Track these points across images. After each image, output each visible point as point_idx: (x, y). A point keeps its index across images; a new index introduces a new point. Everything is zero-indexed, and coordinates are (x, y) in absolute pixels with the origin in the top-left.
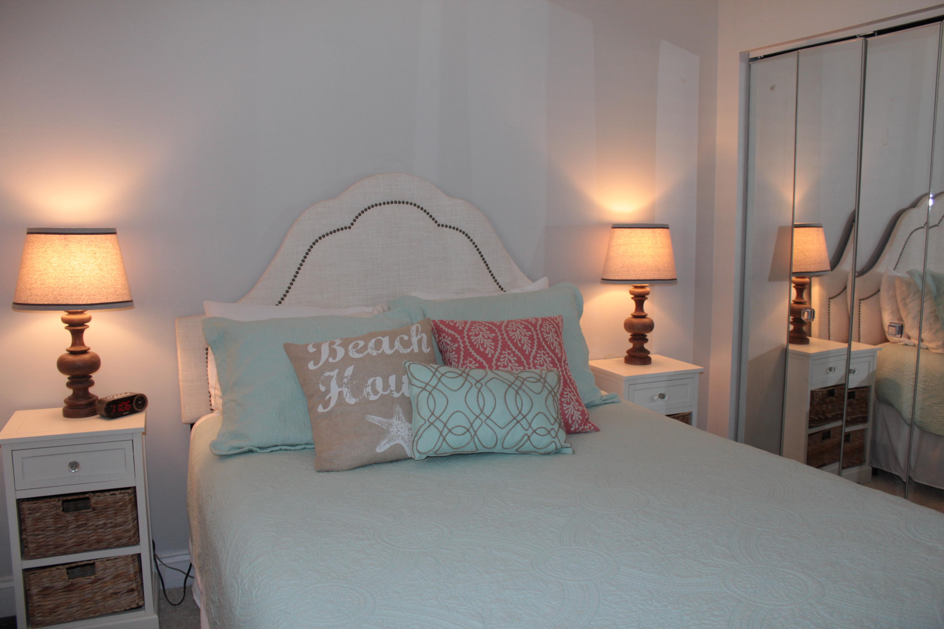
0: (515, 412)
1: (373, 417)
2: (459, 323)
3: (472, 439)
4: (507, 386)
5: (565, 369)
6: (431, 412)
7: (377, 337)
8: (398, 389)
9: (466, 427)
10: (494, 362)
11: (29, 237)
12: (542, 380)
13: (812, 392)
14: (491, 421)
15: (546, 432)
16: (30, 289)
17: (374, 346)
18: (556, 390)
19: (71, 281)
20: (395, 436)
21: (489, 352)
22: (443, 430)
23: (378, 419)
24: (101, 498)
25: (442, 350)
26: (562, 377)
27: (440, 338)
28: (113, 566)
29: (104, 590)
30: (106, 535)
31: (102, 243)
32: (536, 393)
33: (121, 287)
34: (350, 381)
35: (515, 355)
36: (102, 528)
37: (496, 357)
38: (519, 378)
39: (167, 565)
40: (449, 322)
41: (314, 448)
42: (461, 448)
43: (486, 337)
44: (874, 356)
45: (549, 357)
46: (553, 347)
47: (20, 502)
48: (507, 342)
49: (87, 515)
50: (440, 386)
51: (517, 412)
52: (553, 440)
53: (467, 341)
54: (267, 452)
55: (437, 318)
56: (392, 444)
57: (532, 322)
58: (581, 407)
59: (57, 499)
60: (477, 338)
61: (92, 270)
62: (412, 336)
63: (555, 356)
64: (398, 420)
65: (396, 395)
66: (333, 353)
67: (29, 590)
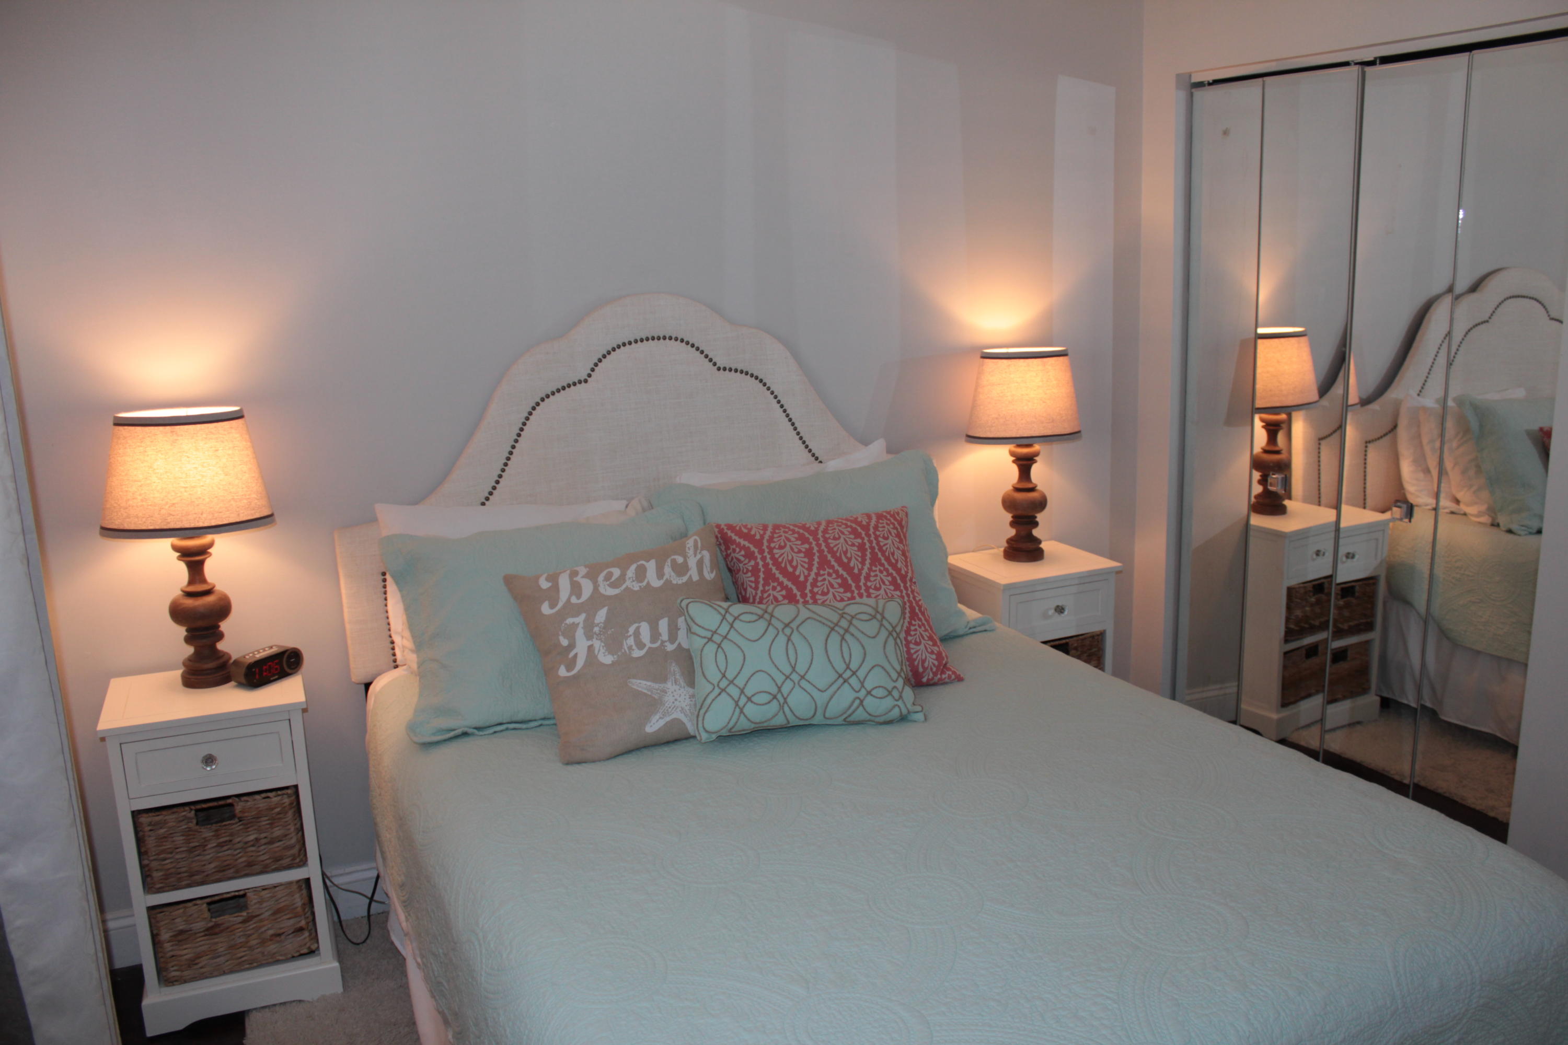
0: (841, 667)
1: (639, 681)
2: (757, 530)
3: (780, 710)
4: (828, 630)
5: (913, 591)
6: (722, 674)
7: (638, 561)
8: (673, 637)
9: (771, 692)
10: (809, 587)
11: (118, 430)
12: (879, 617)
13: (1290, 590)
14: (807, 683)
15: (886, 693)
16: (127, 508)
17: (634, 576)
18: (898, 629)
19: (185, 494)
20: (672, 708)
21: (800, 573)
22: (739, 698)
23: (645, 684)
24: (249, 803)
25: (732, 569)
26: (908, 604)
27: (729, 552)
28: (272, 897)
29: (260, 931)
30: (260, 855)
31: (225, 435)
32: (869, 637)
33: (256, 496)
34: (603, 630)
35: (839, 576)
36: (253, 846)
37: (810, 579)
38: (845, 615)
39: (341, 886)
40: (740, 528)
41: (555, 724)
42: (766, 721)
43: (796, 550)
44: (1384, 530)
45: (889, 574)
46: (894, 559)
47: (136, 814)
48: (826, 556)
49: (232, 829)
50: (733, 635)
51: (844, 666)
52: (896, 703)
53: (768, 556)
54: (488, 734)
55: (723, 522)
56: (668, 719)
57: (862, 522)
58: (936, 648)
59: (187, 808)
60: (783, 551)
61: (214, 476)
62: (689, 556)
63: (897, 573)
64: (674, 684)
65: (670, 647)
66: (576, 589)
67: (158, 935)
